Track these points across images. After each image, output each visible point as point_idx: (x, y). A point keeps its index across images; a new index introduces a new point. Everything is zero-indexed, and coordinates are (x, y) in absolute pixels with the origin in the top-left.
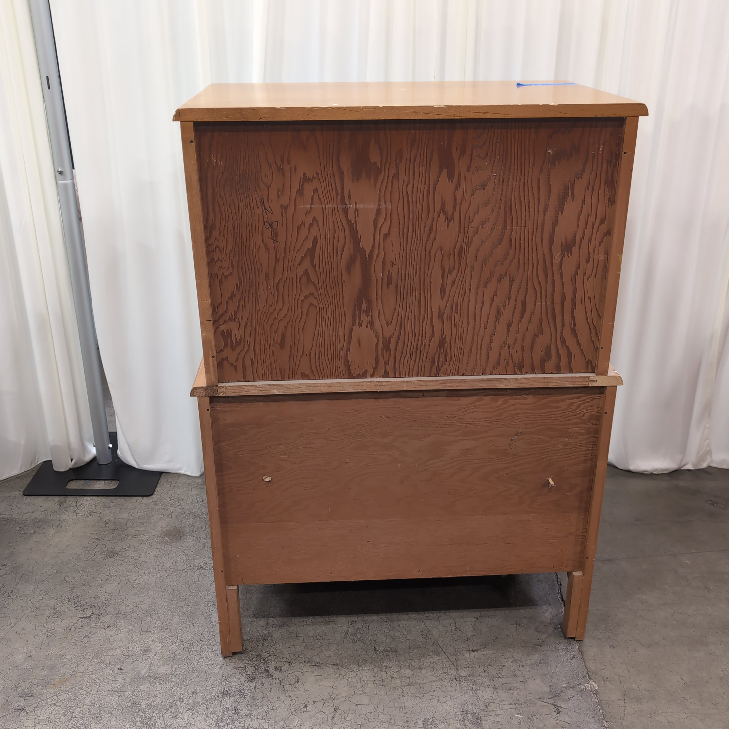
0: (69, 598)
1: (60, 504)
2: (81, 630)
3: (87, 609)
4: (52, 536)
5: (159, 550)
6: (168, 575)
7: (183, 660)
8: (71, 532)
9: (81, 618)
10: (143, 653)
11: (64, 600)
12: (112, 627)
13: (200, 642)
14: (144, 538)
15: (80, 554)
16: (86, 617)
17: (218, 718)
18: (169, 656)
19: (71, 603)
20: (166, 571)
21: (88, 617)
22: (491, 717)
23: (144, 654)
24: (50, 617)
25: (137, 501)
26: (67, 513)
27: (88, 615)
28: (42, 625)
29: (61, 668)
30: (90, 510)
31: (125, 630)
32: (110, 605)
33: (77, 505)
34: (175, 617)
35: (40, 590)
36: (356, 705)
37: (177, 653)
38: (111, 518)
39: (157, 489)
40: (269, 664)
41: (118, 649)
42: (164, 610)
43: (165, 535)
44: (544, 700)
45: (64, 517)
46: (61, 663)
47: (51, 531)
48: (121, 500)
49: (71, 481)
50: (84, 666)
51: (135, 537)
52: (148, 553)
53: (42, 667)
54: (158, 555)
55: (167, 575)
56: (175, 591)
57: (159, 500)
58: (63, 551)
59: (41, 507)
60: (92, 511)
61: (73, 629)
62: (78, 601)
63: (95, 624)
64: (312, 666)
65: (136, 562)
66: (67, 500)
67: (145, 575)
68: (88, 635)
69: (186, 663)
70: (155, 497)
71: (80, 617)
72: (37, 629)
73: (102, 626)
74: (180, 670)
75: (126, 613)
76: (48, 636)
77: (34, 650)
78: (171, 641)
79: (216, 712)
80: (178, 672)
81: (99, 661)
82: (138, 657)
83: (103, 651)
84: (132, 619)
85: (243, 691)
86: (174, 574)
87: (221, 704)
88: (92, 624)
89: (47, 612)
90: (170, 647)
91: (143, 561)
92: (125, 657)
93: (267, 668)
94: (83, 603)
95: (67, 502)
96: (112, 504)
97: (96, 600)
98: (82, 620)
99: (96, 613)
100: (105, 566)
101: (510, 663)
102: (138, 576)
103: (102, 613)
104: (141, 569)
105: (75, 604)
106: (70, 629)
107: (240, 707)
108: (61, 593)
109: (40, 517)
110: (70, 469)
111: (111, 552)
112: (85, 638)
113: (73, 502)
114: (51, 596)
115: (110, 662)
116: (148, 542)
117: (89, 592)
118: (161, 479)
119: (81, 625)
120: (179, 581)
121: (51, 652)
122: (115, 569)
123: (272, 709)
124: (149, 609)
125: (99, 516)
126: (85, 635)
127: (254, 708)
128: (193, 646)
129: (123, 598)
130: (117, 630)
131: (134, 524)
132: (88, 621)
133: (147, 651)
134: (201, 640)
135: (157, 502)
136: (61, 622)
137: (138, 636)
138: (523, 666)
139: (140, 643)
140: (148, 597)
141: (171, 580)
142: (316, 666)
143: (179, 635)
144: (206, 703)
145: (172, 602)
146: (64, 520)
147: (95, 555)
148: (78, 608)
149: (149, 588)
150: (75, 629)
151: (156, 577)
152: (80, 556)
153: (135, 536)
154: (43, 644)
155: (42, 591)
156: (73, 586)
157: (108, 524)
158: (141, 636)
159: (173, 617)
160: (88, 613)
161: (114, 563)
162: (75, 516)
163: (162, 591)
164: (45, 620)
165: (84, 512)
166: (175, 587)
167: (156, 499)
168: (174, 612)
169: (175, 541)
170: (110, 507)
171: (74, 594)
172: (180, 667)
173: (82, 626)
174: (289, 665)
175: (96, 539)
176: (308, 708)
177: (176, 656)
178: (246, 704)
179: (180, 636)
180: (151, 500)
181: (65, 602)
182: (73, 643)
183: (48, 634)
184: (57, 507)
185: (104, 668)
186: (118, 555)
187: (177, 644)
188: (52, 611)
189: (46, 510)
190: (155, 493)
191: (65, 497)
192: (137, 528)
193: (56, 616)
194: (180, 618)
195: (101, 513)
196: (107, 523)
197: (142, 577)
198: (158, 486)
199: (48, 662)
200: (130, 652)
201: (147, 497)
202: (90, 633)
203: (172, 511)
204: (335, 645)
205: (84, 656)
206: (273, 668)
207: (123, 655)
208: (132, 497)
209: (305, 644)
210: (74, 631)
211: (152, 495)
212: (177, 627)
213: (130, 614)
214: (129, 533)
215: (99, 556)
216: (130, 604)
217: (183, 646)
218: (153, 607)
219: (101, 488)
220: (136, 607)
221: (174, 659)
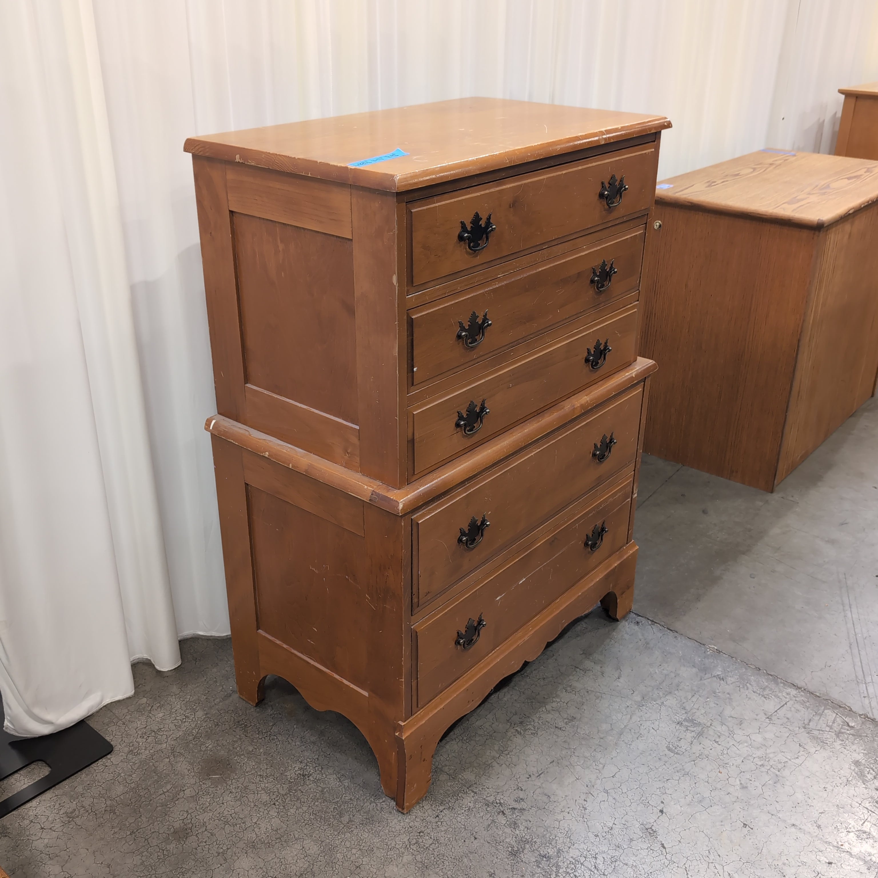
5: (227, 792)
6: (284, 806)
7: (435, 860)
8: (83, 851)
13: (421, 834)
14: (188, 793)
15: (141, 861)
17: (542, 874)
18: (416, 868)
20: (274, 804)
22: (696, 714)
25: (106, 766)
26: (34, 838)
30: (61, 813)
33: (31, 821)
36: (613, 777)
37: (419, 860)
38: (108, 803)
39: (108, 738)
40: (505, 802)
42: (340, 837)
43: (208, 775)
44: (704, 678)
45: (38, 844)
47: (53, 869)
51: (177, 800)
52: (223, 803)
54: (236, 797)
55: (282, 807)
57: (131, 748)
60: (66, 813)
64: (538, 777)
65: (224, 820)
67: (259, 824)
69: (442, 860)
70: (120, 748)
75: (306, 870)
78: (395, 855)
79: (534, 872)
80: (449, 873)
84: (323, 870)
85: (524, 840)
86: (287, 800)
87: (526, 863)
90: (405, 860)
91: (231, 814)
93: (511, 807)
96: (79, 789)
100: (196, 849)
101: (651, 670)
102: (253, 830)
104: (244, 823)
107: (543, 852)
111: (175, 832)
116: (200, 794)
118: (91, 726)
120: (304, 803)
122: (215, 844)
123: (567, 832)
124: (322, 848)
125: (87, 811)
127: (553, 843)
128: (422, 842)
129: (276, 860)
131: (147, 789)
134: (420, 833)
135: (134, 751)
138: (660, 665)
140: (302, 840)
141: (295, 808)
142: (541, 774)
143: (393, 846)
144: (514, 873)
145: (333, 825)
146: (47, 847)
147: (163, 850)
149: (287, 832)
151: (274, 817)
152: (146, 864)
153: (174, 799)
157: (116, 811)
159: (360, 836)
161: (201, 840)
162: (54, 833)
163: (304, 824)
165: (58, 820)
166: (311, 811)
167: (126, 749)
168: (352, 831)
169: (229, 772)
170: (83, 794)
172: (442, 867)
174: (522, 790)
175: (131, 834)
176: (587, 808)
177: (423, 863)
178: (543, 845)
180: (123, 754)
186: (190, 829)
187: (406, 854)
190: (113, 743)
192: (161, 790)
194: (366, 830)
195: (84, 807)
196: (112, 811)
197: (260, 829)
198: (101, 735)
201: (111, 754)
203: (170, 749)
204: (526, 748)
206: (514, 803)
209: (504, 766)
211: (113, 748)
212: (378, 840)
213: (313, 868)
214: (161, 801)
215: (171, 847)
216: (295, 860)
217: (413, 850)
218: (324, 844)
219: (30, 784)
220: (306, 857)
221: (426, 866)
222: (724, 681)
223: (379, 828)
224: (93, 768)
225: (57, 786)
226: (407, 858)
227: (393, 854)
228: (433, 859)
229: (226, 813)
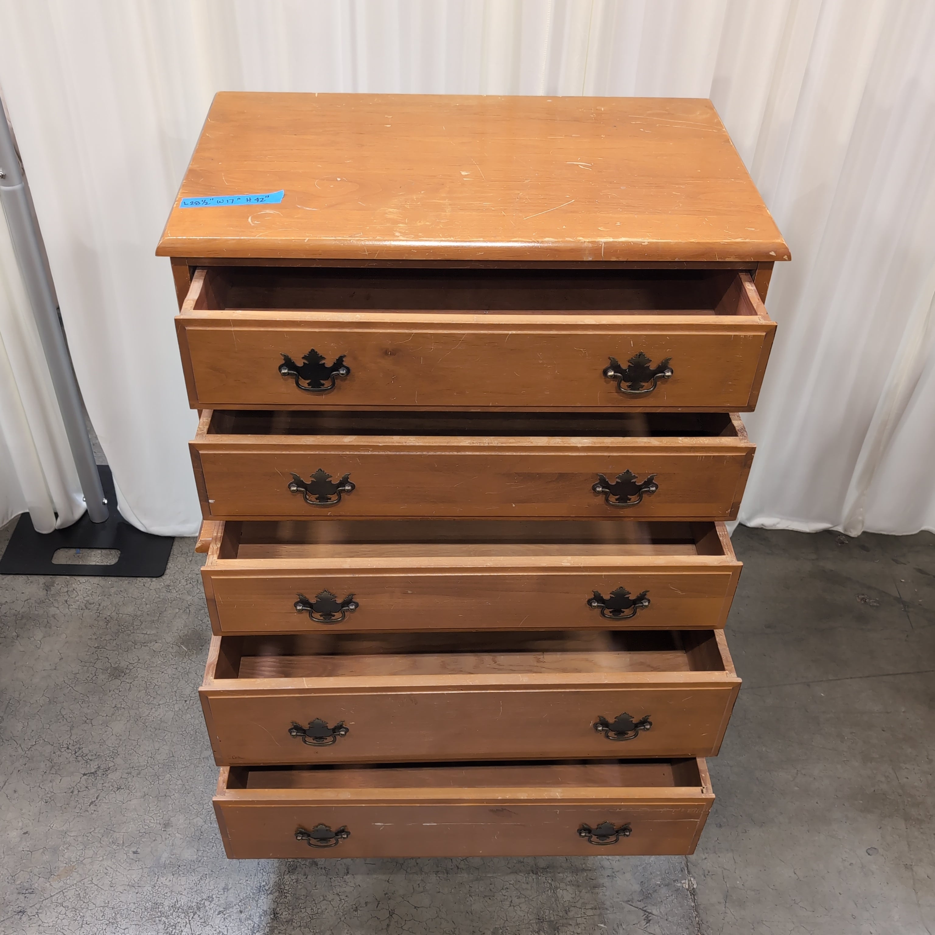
0: (68, 743)
1: (47, 588)
2: (85, 793)
3: (91, 760)
4: (40, 641)
5: (175, 666)
6: (188, 708)
7: (211, 840)
8: (64, 636)
9: (84, 775)
10: (163, 829)
11: (62, 746)
12: (123, 788)
14: (156, 646)
15: (77, 672)
16: (91, 773)
17: (254, 925)
18: (194, 833)
19: (70, 751)
20: (186, 701)
21: (93, 773)
22: (570, 927)
23: (164, 831)
24: (46, 772)
25: (144, 586)
26: (56, 604)
27: (93, 771)
28: (38, 784)
29: (66, 851)
30: (85, 599)
31: (139, 794)
32: (118, 755)
33: (68, 591)
34: (199, 773)
35: (31, 731)
36: (415, 907)
37: (203, 830)
38: (113, 614)
39: (170, 565)
41: (132, 823)
42: (185, 764)
43: (182, 643)
45: (53, 610)
46: (64, 843)
47: (39, 634)
48: (124, 583)
49: (58, 550)
50: (93, 848)
51: (145, 646)
52: (162, 672)
53: (42, 850)
54: (175, 675)
55: (186, 708)
56: (197, 733)
57: (172, 584)
58: (56, 667)
59: (23, 593)
60: (87, 601)
61: (76, 792)
62: (79, 748)
63: (103, 784)
65: (148, 686)
66: (54, 582)
67: (160, 708)
68: (95, 801)
69: (215, 844)
70: (167, 578)
71: (83, 773)
72: (32, 791)
73: (111, 788)
74: (208, 854)
75: (139, 767)
76: (46, 802)
77: (30, 824)
78: (195, 811)
79: (252, 917)
80: (205, 858)
81: (111, 840)
82: (157, 836)
83: (113, 825)
84: (147, 777)
85: (283, 887)
86: (196, 705)
87: (257, 905)
88: (98, 784)
89: (42, 765)
90: (195, 821)
91: (156, 685)
92: (141, 834)
94: (85, 750)
95: (55, 585)
96: (113, 590)
97: (101, 747)
98: (85, 777)
99: (103, 767)
100: (110, 691)
102: (152, 709)
103: (109, 768)
104: (154, 698)
105: (76, 752)
106: (72, 792)
107: (280, 910)
108: (57, 735)
109: (23, 610)
110: (56, 530)
111: (115, 669)
112: (91, 806)
113: (63, 586)
114: (46, 740)
115: (123, 842)
116: (162, 653)
117: (92, 733)
118: (174, 547)
119: (86, 785)
121: (51, 826)
122: (123, 697)
123: (317, 913)
124: (167, 761)
125: (98, 610)
126: (91, 801)
127: (296, 911)
129: (135, 743)
130: (129, 793)
131: (142, 623)
132: (93, 780)
133: (166, 825)
135: (170, 588)
136: (61, 780)
137: (156, 803)
139: (159, 814)
140: (165, 743)
141: (192, 716)
143: (204, 803)
144: (240, 904)
145: (195, 750)
146: (54, 616)
147: (95, 675)
148: (80, 758)
149: (165, 729)
150: (79, 791)
151: (174, 710)
152: (78, 676)
153: (144, 644)
154: (41, 814)
155: (33, 732)
156: (72, 723)
157: (109, 624)
158: (159, 804)
159: (197, 775)
160: (93, 767)
161: (120, 687)
162: (67, 610)
163: (181, 733)
164: (41, 777)
165: (79, 603)
166: (197, 727)
167: (168, 582)
168: (198, 767)
169: (195, 652)
170: (111, 595)
171: (73, 737)
172: (207, 850)
173: (87, 787)
175: (96, 648)
176: (358, 911)
177: (202, 834)
178: (287, 905)
179: (206, 803)
180: (163, 584)
181: (63, 750)
182: (78, 813)
183: (45, 800)
184: (42, 594)
185: (116, 851)
186: (125, 674)
187: (202, 816)
188: (49, 764)
189: (30, 599)
190: (167, 571)
191: (51, 576)
192: (147, 630)
193: (53, 771)
194: (206, 774)
195: (100, 605)
196: (108, 622)
197: (156, 711)
198: (171, 558)
199: (49, 842)
200: (147, 827)
201: (158, 579)
202: (97, 798)
203: (189, 603)
205: (92, 833)
207: (138, 832)
208: (138, 579)
210: (77, 795)
211: (163, 574)
212: (201, 789)
213: (144, 769)
214: (137, 638)
215: (101, 677)
216: (143, 754)
217: (210, 818)
218: (172, 759)
219: (98, 564)
220: (151, 757)
221: (200, 838)
222: (647, 923)
223: (215, 780)
224: (137, 580)
225: (106, 578)
226: (199, 821)
227: (195, 808)
228: (211, 838)
229: (155, 681)
